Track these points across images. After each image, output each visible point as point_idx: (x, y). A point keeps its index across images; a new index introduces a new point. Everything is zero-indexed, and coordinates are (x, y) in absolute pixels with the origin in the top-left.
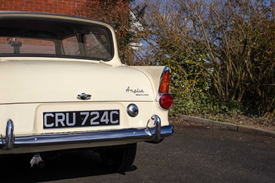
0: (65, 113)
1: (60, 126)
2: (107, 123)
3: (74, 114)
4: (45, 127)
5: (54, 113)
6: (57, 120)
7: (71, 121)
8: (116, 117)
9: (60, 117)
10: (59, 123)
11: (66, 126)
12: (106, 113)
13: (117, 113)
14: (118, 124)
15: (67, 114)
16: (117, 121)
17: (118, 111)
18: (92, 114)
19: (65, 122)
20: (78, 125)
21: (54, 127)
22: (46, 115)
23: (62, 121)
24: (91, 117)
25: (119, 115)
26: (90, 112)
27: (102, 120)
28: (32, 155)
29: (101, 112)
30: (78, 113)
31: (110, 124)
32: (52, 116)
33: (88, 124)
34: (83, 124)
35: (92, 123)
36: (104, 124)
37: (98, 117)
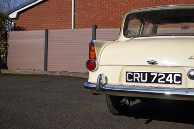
0: (140, 73)
1: (136, 81)
2: (171, 82)
3: (146, 74)
4: (127, 81)
5: (133, 73)
6: (135, 77)
7: (144, 79)
8: (179, 79)
9: (137, 76)
10: (136, 79)
11: (141, 82)
12: (170, 75)
14: (181, 84)
15: (142, 74)
16: (180, 82)
17: (181, 74)
18: (159, 75)
19: (140, 79)
20: (149, 81)
21: (133, 81)
22: (128, 73)
23: (138, 78)
24: (158, 77)
25: (181, 77)
26: (158, 73)
27: (167, 80)
29: (167, 75)
30: (148, 74)
31: (173, 83)
32: (132, 74)
33: (156, 81)
34: (153, 81)
35: (159, 81)
36: (168, 83)
37: (164, 77)
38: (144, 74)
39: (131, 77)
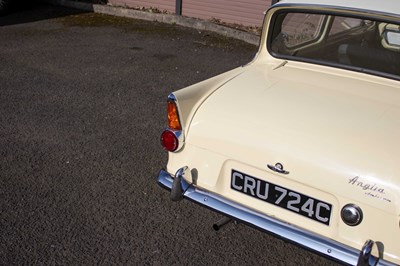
0: (256, 180)
1: (249, 193)
2: (310, 215)
3: (267, 185)
4: (232, 187)
5: (244, 175)
6: (246, 185)
7: (262, 193)
8: (326, 213)
9: (250, 182)
10: (248, 189)
12: (311, 202)
13: (328, 208)
14: (327, 224)
15: (259, 182)
16: (326, 220)
17: (330, 206)
18: (291, 194)
19: (255, 190)
20: (271, 200)
21: (242, 191)
22: (235, 174)
23: (252, 188)
24: (288, 198)
25: (329, 212)
26: (289, 191)
27: (304, 208)
29: (304, 198)
30: (272, 186)
31: (314, 218)
32: (242, 177)
33: (283, 205)
34: (278, 202)
35: (289, 206)
36: (305, 214)
37: (298, 201)
38: (263, 183)
39: (239, 182)
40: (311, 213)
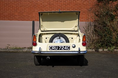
0: (55, 46)
1: (53, 49)
4: (50, 50)
6: (53, 48)
7: (56, 48)
8: (69, 48)
9: (53, 47)
11: (55, 50)
12: (66, 47)
14: (70, 50)
17: (70, 46)
19: (55, 49)
20: (58, 49)
21: (52, 50)
23: (54, 48)
24: (62, 48)
26: (61, 46)
27: (65, 48)
28: (47, 56)
29: (65, 47)
30: (58, 46)
31: (67, 49)
33: (61, 49)
35: (62, 49)
36: (65, 49)
38: (56, 47)
39: (51, 48)
40: (66, 49)
